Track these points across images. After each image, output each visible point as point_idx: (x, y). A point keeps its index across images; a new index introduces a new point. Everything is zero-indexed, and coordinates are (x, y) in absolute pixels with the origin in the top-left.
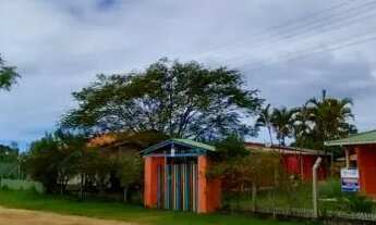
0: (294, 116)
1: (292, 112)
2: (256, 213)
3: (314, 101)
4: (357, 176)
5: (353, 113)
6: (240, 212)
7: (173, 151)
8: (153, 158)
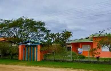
4: (82, 50)
7: (29, 44)
8: (22, 46)
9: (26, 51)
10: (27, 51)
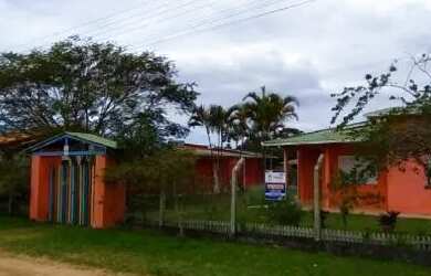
0: (233, 114)
1: (232, 110)
2: (163, 227)
3: (253, 95)
4: (284, 180)
5: (296, 111)
6: (146, 225)
7: (66, 148)
8: (42, 157)
9: (60, 183)
10: (63, 183)
